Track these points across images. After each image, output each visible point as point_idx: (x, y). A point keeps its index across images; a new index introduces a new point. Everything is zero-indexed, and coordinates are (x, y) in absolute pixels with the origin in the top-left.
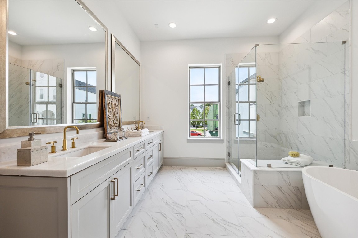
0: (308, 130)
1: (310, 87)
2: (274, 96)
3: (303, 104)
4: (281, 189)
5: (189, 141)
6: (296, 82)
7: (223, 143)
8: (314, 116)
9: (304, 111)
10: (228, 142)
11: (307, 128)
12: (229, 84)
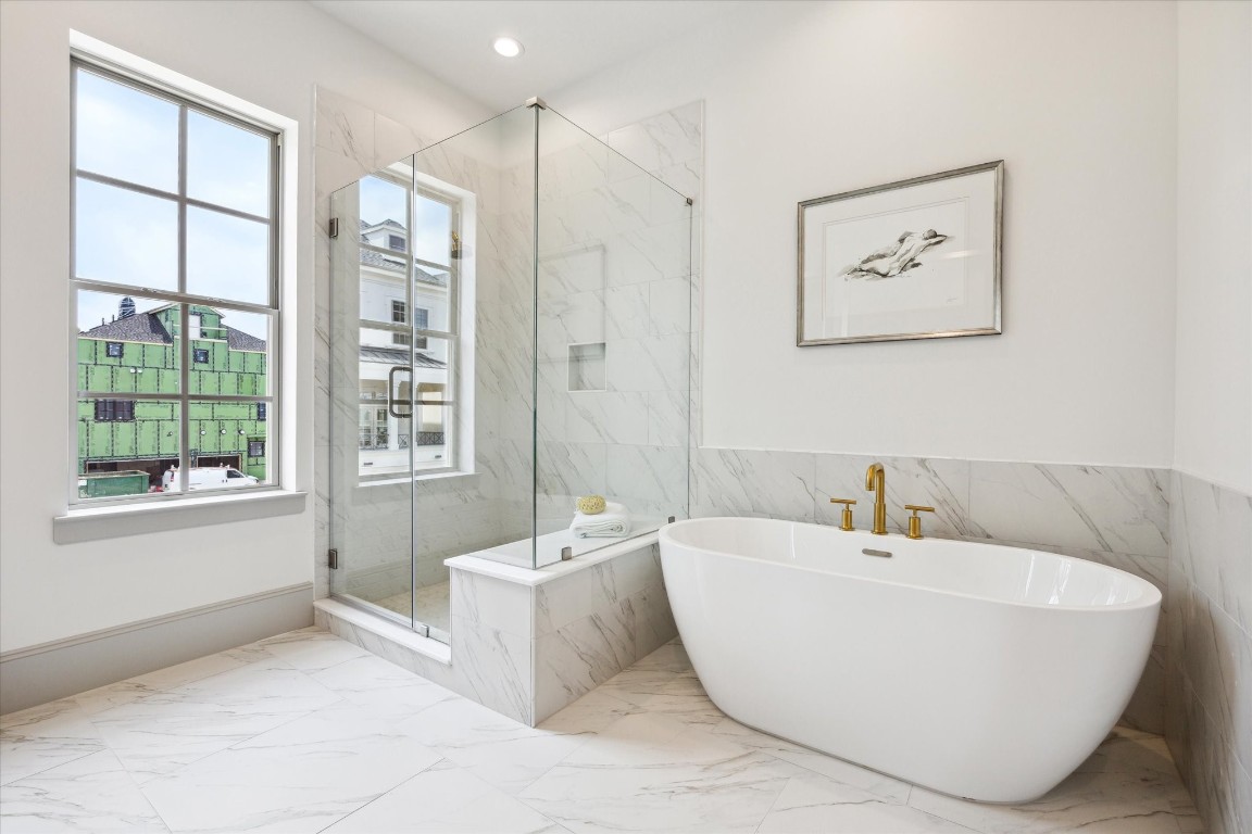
0: (598, 431)
1: (604, 304)
2: (488, 320)
3: (577, 355)
4: (598, 622)
5: (65, 531)
6: (563, 284)
7: (301, 510)
8: (615, 390)
9: (580, 376)
10: (324, 505)
11: (594, 424)
12: (332, 229)
